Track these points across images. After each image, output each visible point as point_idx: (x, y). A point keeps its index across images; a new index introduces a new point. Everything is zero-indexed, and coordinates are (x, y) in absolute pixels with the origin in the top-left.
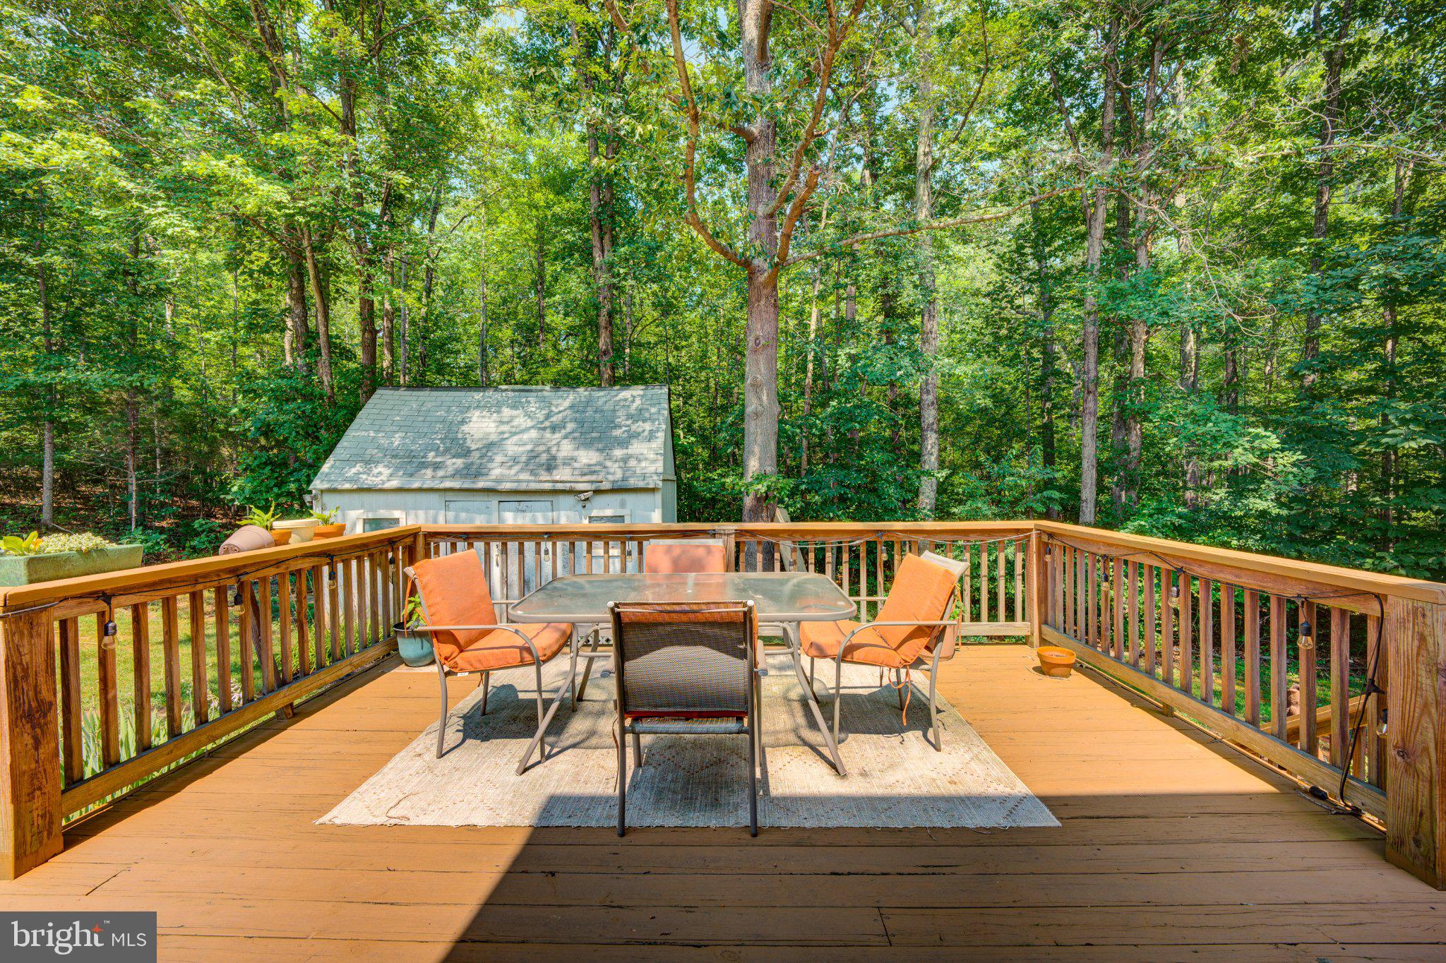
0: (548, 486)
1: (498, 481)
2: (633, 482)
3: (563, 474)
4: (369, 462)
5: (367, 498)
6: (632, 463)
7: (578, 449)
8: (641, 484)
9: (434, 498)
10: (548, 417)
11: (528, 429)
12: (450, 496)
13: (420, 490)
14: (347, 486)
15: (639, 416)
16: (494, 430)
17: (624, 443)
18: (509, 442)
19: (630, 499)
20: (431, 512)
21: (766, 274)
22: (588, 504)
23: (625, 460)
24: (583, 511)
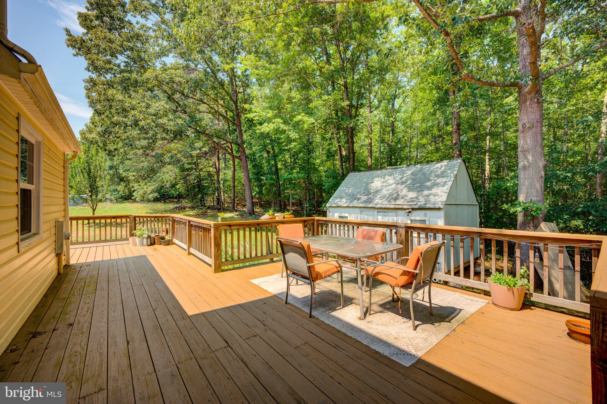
0: (393, 206)
1: (376, 205)
2: (428, 206)
3: (400, 202)
4: (341, 198)
5: (339, 209)
6: (431, 197)
7: (409, 191)
8: (432, 206)
9: (357, 210)
10: (401, 179)
11: (392, 184)
12: (362, 209)
13: (352, 207)
14: (334, 205)
15: (442, 175)
16: (380, 185)
17: (429, 188)
18: (385, 189)
19: (429, 213)
20: (356, 215)
21: (529, 87)
22: (410, 214)
23: (428, 196)
24: (408, 217)
